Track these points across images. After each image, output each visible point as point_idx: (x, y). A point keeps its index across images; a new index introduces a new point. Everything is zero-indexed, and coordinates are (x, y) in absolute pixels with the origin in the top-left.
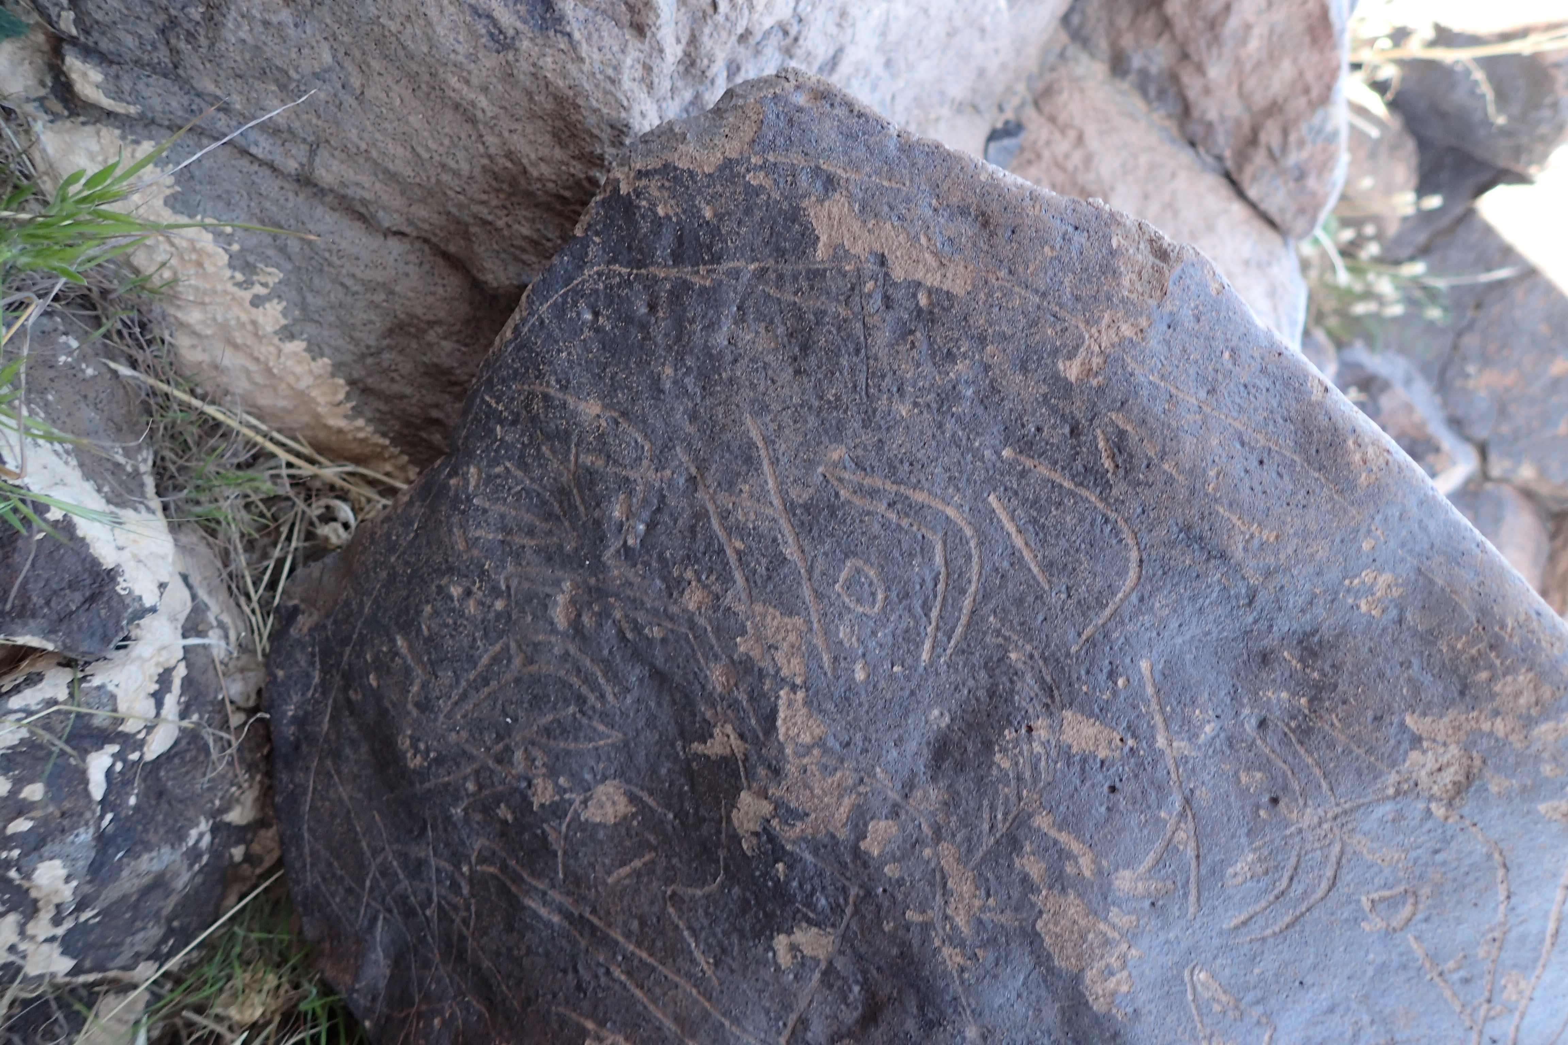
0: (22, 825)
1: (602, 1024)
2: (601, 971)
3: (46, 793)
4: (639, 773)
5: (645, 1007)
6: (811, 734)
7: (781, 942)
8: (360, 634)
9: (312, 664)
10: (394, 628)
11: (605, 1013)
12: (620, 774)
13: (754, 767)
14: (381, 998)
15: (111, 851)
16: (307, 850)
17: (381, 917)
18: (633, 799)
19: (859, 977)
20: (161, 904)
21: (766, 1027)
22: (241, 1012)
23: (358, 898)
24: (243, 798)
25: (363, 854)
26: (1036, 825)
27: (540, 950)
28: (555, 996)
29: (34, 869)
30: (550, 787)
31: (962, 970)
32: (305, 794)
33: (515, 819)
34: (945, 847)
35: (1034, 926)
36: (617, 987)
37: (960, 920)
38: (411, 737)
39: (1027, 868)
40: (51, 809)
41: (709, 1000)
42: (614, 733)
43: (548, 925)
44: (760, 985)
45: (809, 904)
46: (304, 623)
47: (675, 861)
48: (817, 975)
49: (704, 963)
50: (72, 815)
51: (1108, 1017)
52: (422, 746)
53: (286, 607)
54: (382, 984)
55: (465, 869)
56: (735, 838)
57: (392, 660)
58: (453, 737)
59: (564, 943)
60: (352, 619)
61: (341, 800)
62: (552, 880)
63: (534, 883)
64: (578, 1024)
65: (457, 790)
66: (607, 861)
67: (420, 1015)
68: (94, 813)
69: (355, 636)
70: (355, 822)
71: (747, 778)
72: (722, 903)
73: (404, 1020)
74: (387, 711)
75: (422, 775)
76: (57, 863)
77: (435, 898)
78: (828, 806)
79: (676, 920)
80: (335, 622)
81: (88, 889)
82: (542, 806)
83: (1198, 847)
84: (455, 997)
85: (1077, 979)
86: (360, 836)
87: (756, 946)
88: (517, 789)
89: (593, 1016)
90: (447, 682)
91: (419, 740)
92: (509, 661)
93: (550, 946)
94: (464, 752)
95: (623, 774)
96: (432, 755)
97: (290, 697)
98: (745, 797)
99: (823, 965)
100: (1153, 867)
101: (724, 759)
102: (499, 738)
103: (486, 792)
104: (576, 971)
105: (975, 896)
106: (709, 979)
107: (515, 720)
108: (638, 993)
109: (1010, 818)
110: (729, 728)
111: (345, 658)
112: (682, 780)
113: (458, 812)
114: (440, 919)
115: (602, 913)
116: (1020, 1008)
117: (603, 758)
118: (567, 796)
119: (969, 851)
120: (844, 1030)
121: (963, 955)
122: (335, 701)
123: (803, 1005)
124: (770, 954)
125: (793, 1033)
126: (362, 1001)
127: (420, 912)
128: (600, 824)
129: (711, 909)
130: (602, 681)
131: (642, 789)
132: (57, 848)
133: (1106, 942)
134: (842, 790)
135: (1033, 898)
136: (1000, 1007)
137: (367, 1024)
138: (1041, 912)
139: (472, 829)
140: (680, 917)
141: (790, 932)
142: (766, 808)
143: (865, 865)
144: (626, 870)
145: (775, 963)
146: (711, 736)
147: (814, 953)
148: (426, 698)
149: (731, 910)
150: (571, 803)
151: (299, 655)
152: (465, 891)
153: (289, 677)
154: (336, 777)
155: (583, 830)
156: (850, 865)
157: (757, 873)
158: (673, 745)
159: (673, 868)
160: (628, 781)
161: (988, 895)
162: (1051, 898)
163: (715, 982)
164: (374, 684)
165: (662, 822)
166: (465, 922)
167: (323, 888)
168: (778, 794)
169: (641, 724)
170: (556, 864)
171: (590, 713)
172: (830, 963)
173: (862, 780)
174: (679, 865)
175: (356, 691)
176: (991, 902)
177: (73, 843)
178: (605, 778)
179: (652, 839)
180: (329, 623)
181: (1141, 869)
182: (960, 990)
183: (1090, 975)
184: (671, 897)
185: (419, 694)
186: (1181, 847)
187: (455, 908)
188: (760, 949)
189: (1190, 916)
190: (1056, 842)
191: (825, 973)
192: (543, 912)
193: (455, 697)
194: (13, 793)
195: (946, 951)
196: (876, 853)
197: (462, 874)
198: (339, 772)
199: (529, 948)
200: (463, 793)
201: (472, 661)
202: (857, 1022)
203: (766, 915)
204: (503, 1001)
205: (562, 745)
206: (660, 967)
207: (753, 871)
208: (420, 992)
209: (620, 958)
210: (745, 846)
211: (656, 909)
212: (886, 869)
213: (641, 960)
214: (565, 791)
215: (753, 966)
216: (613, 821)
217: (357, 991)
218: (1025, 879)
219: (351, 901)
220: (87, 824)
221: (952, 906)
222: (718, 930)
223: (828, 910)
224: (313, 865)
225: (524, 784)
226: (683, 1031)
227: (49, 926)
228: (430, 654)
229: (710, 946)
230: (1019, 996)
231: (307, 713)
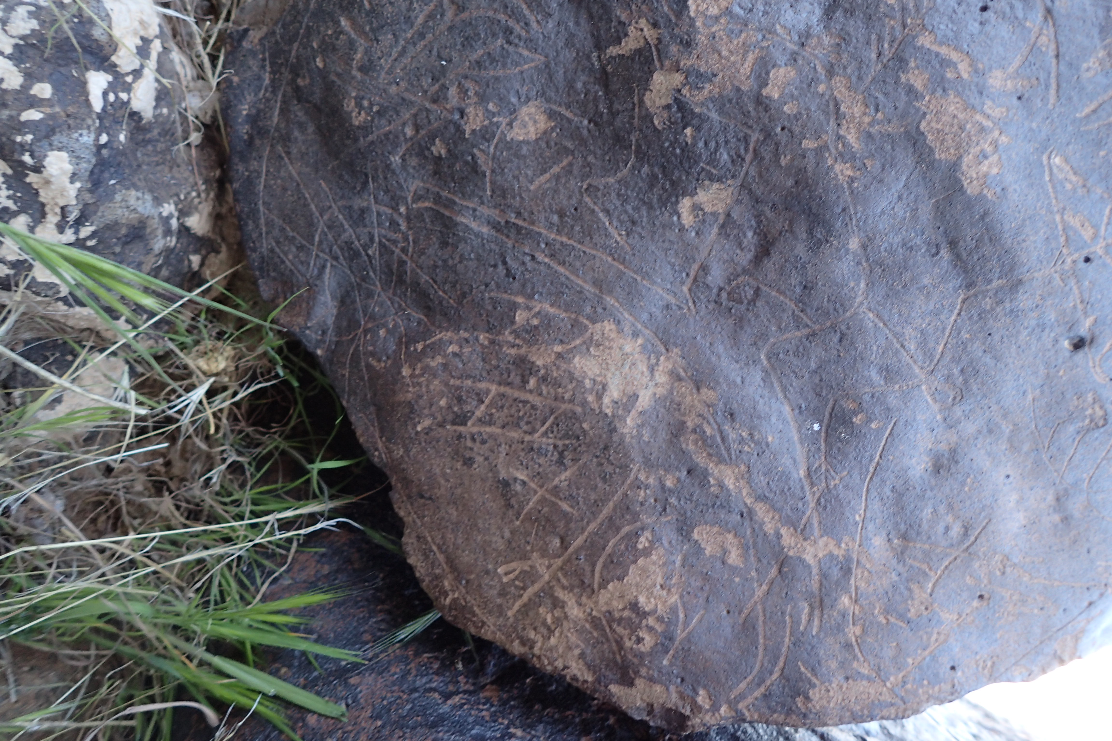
0: (33, 115)
1: (531, 297)
2: (528, 259)
3: (53, 94)
4: (557, 91)
5: (567, 278)
6: (719, 6)
7: (685, 204)
8: (308, 26)
9: (263, 67)
10: (338, 12)
11: (533, 288)
12: (542, 94)
13: (668, 46)
14: (330, 332)
15: (106, 175)
16: (262, 221)
17: (329, 265)
18: (551, 115)
19: (753, 222)
20: (142, 258)
21: (672, 279)
22: (208, 365)
23: (309, 254)
24: (200, 207)
25: (312, 214)
26: (919, 44)
27: (472, 256)
28: (487, 285)
29: (46, 156)
30: (480, 115)
31: (852, 179)
32: (259, 176)
33: (449, 151)
34: (838, 81)
35: (918, 128)
36: (542, 268)
37: (851, 138)
38: (355, 98)
39: (912, 82)
40: (57, 109)
41: (623, 263)
42: (538, 56)
43: (477, 235)
44: (666, 245)
45: (712, 161)
46: (255, 36)
47: (591, 158)
48: (715, 230)
49: (617, 236)
50: (76, 118)
51: (981, 197)
52: (366, 103)
53: (237, 31)
54: (330, 321)
55: (402, 209)
56: (648, 117)
57: (337, 39)
58: (393, 89)
59: (493, 246)
60: (299, 18)
61: (291, 177)
62: (481, 197)
63: (465, 203)
64: (509, 301)
65: (397, 137)
66: (529, 173)
67: (366, 332)
68: (94, 122)
69: (302, 31)
70: (304, 191)
71: (660, 60)
72: (632, 184)
73: (353, 339)
74: (333, 82)
75: (366, 129)
76: (64, 155)
77: (377, 239)
78: (734, 63)
79: (592, 206)
80: (283, 26)
81: (89, 198)
82: (474, 131)
83: (1058, 48)
84: (396, 313)
85: (955, 166)
86: (309, 200)
87: (662, 213)
88: (451, 121)
89: (522, 292)
90: (387, 44)
91: (363, 98)
92: (442, 15)
93: (480, 251)
94: (403, 99)
95: (544, 94)
96: (375, 109)
97: (245, 98)
98: (658, 77)
99: (721, 219)
100: (1020, 67)
101: (639, 52)
102: (435, 79)
103: (423, 132)
104: (505, 263)
105: (865, 114)
106: (622, 248)
107: (449, 61)
108: (561, 269)
109: (896, 45)
110: (643, 23)
111: (293, 53)
112: (597, 87)
113: (396, 160)
114: (381, 255)
115: (526, 215)
116: (900, 210)
117: (527, 81)
118: (495, 119)
119: (860, 78)
120: (739, 269)
121: (853, 167)
122: (284, 96)
123: (703, 254)
124: (675, 218)
125: (695, 280)
126: (314, 336)
127: (363, 253)
128: (523, 142)
129: (623, 191)
130: (527, 12)
131: (560, 105)
132: (64, 139)
133: (982, 129)
134: (746, 48)
135: (917, 104)
136: (883, 212)
137: (319, 352)
138: (925, 114)
139: (408, 174)
140: (595, 203)
141: (693, 194)
142: (678, 78)
143: (767, 109)
144: (547, 176)
145: (680, 223)
146: (626, 35)
147: (715, 209)
148: (369, 60)
149: (640, 188)
150: (498, 125)
151: (251, 63)
152: (403, 227)
153: (243, 81)
154: (286, 159)
155: (509, 149)
156: (753, 113)
157: (667, 144)
158: (589, 58)
159: (589, 164)
160: (548, 100)
161: (877, 110)
162: (933, 101)
163: (627, 248)
164: (320, 65)
165: (578, 128)
166: (404, 250)
167: (277, 250)
168: (689, 63)
169: (561, 44)
170: (484, 183)
171: (516, 41)
172: (728, 215)
173: (764, 37)
174: (593, 161)
175: (304, 77)
176: (879, 115)
177: (77, 140)
178: (528, 99)
179: (569, 144)
180: (278, 30)
181: (1011, 70)
182: (849, 199)
183: (966, 160)
184: (587, 189)
185: (362, 58)
186: (1044, 49)
187: (395, 242)
188: (667, 214)
189: (1050, 106)
190: (937, 55)
191: (723, 226)
192: (474, 225)
193: (394, 55)
194: (25, 88)
195: (838, 167)
196: (776, 96)
197: (400, 214)
198: (288, 153)
199: (462, 256)
200: (402, 138)
201: (409, 21)
202: (751, 261)
203: (673, 183)
204: (440, 302)
205: (491, 73)
206: (579, 246)
207: (663, 143)
208: (365, 315)
209: (543, 246)
210: (656, 122)
211: (574, 201)
212: (785, 108)
213: (562, 242)
214: (494, 115)
215: (660, 231)
216: (534, 138)
217: (309, 328)
218: (910, 90)
219: (302, 256)
220: (89, 128)
221: (844, 127)
222: (629, 208)
223: (729, 165)
224: (267, 233)
225: (457, 116)
226: (601, 291)
227: (55, 232)
228: (371, 23)
229: (622, 222)
230: (900, 198)
231: (259, 111)
